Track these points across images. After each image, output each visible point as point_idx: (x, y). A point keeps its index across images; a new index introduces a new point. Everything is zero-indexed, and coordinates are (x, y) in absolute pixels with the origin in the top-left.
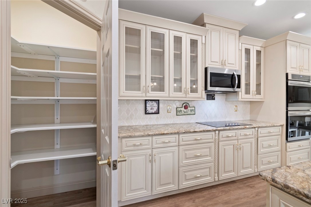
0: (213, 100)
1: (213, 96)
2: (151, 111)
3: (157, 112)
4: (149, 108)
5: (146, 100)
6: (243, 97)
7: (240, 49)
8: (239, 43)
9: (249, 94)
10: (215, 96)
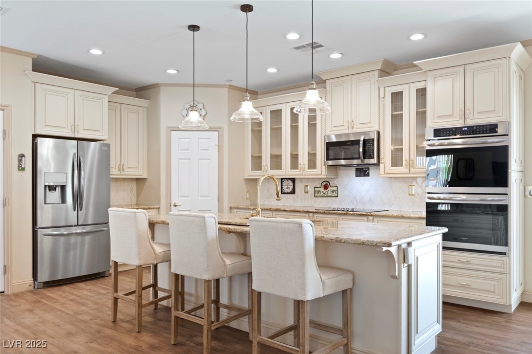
0: (365, 176)
1: (366, 171)
2: (286, 191)
3: (293, 192)
4: (285, 188)
5: (282, 179)
6: (387, 170)
7: (380, 97)
8: (379, 88)
9: (402, 166)
10: (369, 170)
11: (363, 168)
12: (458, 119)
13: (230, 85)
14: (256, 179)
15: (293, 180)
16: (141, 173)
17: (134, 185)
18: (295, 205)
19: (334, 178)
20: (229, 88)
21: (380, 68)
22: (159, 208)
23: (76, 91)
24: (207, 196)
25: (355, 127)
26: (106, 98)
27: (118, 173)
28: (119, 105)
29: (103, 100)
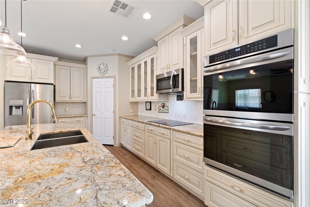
0: (181, 100)
1: (182, 97)
2: (148, 108)
3: (150, 109)
5: (146, 102)
6: (188, 96)
7: (184, 44)
8: (183, 38)
9: (197, 93)
10: (183, 96)
11: (180, 95)
12: (231, 42)
13: (118, 54)
14: (138, 102)
15: (150, 102)
16: (82, 99)
17: (83, 105)
18: (151, 116)
19: (167, 102)
20: (118, 55)
21: (183, 24)
22: (88, 116)
23: (33, 59)
24: (109, 111)
25: (171, 68)
26: (52, 63)
27: (68, 99)
28: (69, 68)
29: (50, 64)
